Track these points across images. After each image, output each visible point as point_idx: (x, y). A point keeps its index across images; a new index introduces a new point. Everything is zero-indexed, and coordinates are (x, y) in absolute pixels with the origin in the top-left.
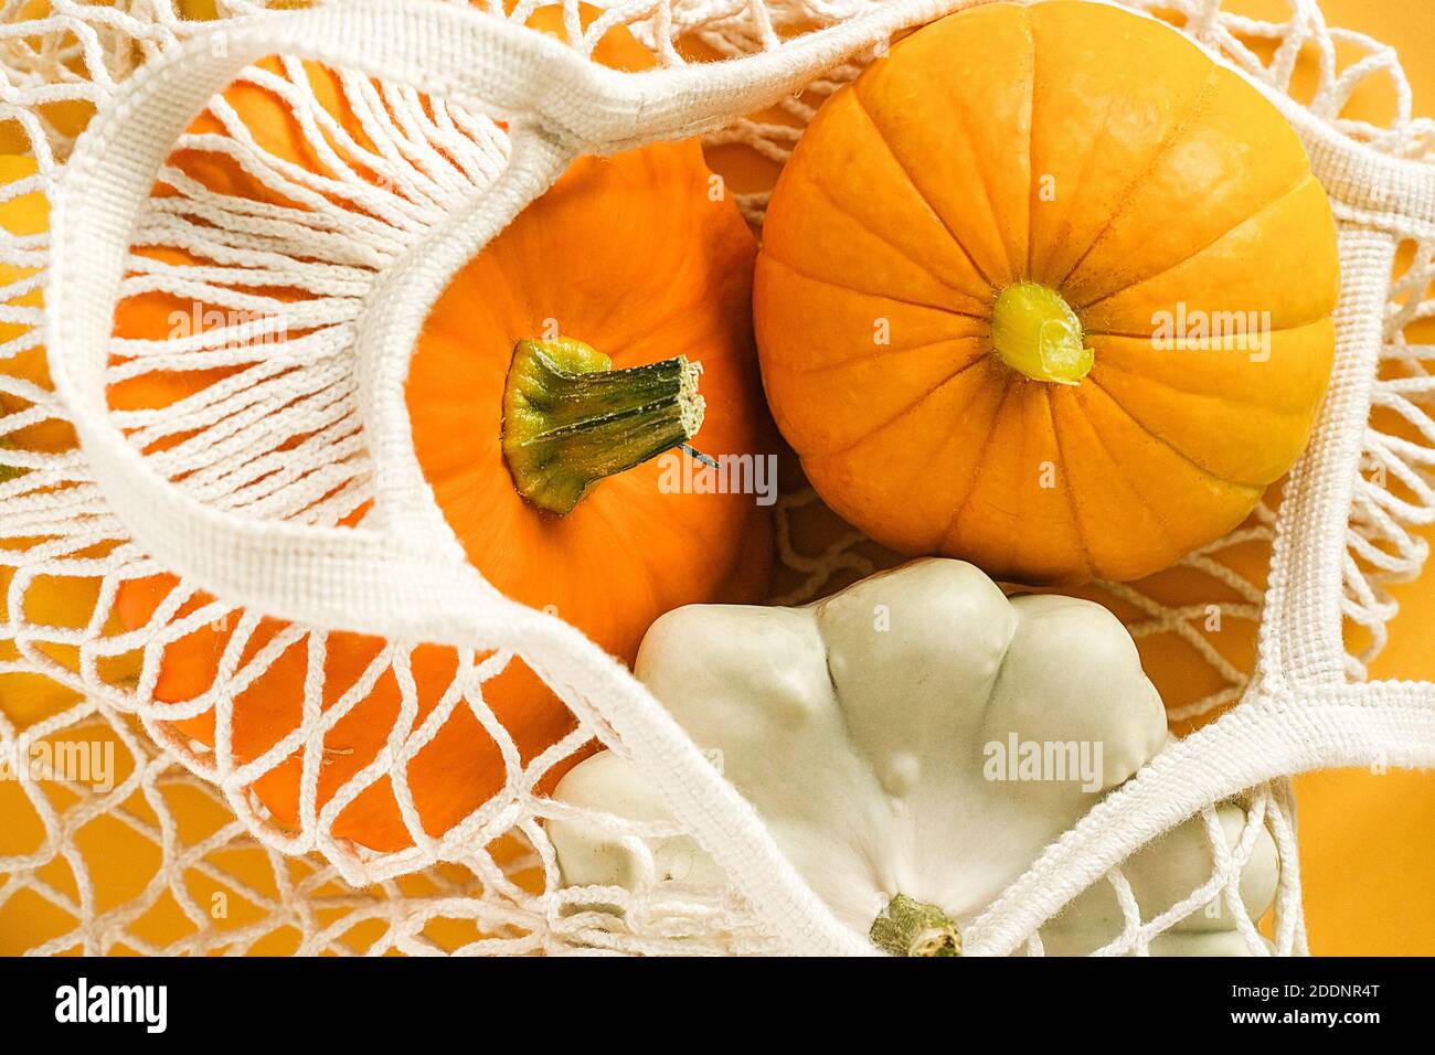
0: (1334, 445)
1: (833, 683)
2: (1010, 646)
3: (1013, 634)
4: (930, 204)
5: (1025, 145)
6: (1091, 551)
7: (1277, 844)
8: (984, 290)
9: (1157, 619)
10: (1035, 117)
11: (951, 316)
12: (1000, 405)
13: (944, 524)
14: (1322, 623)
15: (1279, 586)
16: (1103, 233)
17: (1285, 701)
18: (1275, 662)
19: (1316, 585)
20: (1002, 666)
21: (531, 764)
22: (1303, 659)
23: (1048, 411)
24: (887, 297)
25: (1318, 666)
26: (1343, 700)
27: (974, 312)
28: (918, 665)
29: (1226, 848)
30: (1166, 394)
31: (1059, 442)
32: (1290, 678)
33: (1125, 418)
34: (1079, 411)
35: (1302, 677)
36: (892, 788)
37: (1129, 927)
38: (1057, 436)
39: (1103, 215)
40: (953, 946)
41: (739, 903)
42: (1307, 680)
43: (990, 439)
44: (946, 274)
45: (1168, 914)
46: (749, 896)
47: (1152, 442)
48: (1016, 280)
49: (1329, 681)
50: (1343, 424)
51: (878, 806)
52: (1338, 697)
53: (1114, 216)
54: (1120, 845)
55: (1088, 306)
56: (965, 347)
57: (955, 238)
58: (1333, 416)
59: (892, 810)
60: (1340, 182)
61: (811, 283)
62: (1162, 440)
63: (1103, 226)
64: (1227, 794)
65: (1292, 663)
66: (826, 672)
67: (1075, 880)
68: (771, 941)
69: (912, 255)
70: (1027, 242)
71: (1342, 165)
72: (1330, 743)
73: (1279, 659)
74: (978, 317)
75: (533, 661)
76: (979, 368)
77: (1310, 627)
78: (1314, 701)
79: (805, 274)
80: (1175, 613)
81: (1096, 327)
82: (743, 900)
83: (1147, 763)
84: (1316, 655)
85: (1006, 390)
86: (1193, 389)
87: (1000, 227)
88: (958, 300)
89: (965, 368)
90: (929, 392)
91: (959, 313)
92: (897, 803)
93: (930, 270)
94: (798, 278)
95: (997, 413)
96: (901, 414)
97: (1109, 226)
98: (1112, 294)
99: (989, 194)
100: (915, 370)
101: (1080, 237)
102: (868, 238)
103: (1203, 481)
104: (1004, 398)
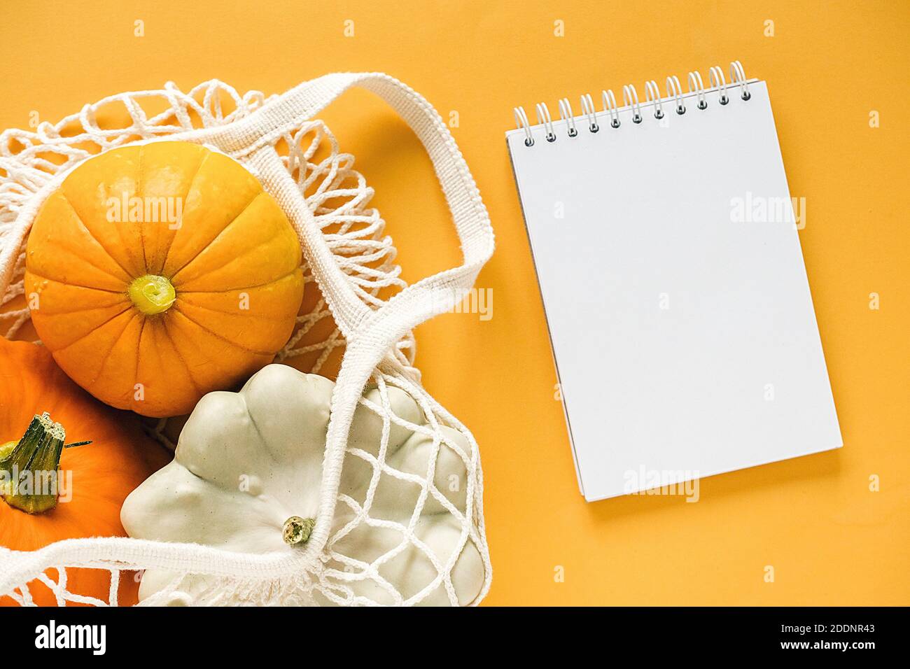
0: (308, 236)
1: (198, 476)
2: (248, 408)
3: (245, 402)
4: (76, 285)
5: (90, 237)
6: (250, 348)
7: (401, 388)
8: (123, 297)
9: (325, 348)
10: (85, 224)
11: (120, 316)
12: (166, 329)
13: (192, 387)
14: (349, 302)
15: (330, 301)
16: (143, 241)
17: (357, 339)
18: (346, 329)
19: (338, 290)
20: (251, 417)
21: (110, 600)
22: (353, 319)
23: (183, 316)
24: (94, 329)
25: (359, 317)
26: (378, 320)
27: (127, 307)
28: (217, 442)
29: (379, 407)
30: (216, 274)
31: (198, 324)
32: (354, 330)
33: (210, 294)
34: (193, 307)
35: (358, 325)
36: (255, 493)
37: (373, 464)
38: (195, 322)
39: (138, 235)
40: (297, 525)
41: (227, 581)
42: (361, 325)
43: (174, 344)
44: (104, 304)
45: (381, 447)
46: (227, 575)
47: (227, 294)
48: (130, 283)
49: (368, 318)
50: (305, 226)
51: (257, 504)
52: (375, 320)
53: (141, 232)
54: (340, 439)
55: (162, 269)
56: (136, 321)
57: (96, 289)
58: (301, 226)
59: (263, 500)
60: (234, 143)
61: (68, 349)
62: (230, 290)
63: (140, 239)
64: (362, 388)
65: (351, 324)
66: (192, 475)
67: (333, 465)
68: (250, 583)
69: (88, 308)
70: (119, 267)
71: (229, 137)
72: (384, 338)
73: (346, 327)
74: (130, 308)
75: (70, 564)
76: (147, 324)
77: (347, 306)
78: (367, 330)
79: (65, 347)
80: (329, 340)
81: (171, 274)
82: (227, 579)
83: (332, 404)
84: (356, 314)
85: (163, 322)
86: (223, 264)
87: (105, 271)
88: (117, 308)
89: (142, 328)
90: (138, 348)
91: (122, 312)
92: (262, 497)
93: (98, 307)
94: (63, 351)
95: (167, 333)
96: (137, 364)
97: (142, 237)
98: (166, 258)
99: (92, 264)
100: (126, 345)
101: (136, 250)
102: (69, 316)
103: (261, 290)
104: (165, 326)
